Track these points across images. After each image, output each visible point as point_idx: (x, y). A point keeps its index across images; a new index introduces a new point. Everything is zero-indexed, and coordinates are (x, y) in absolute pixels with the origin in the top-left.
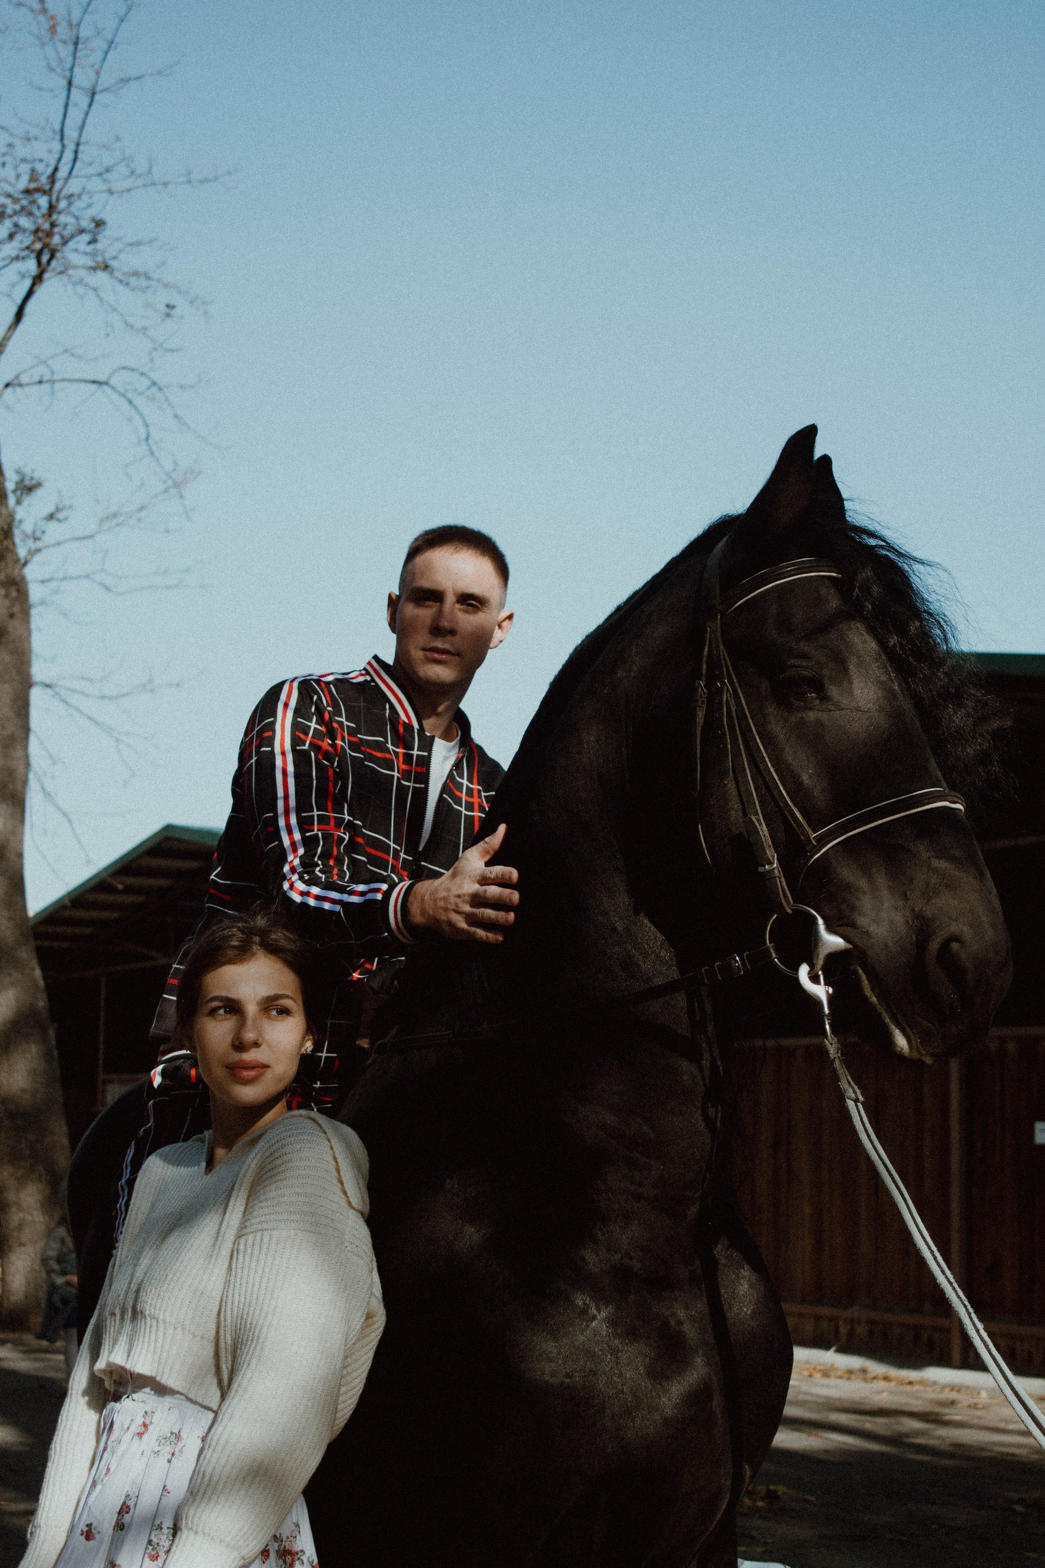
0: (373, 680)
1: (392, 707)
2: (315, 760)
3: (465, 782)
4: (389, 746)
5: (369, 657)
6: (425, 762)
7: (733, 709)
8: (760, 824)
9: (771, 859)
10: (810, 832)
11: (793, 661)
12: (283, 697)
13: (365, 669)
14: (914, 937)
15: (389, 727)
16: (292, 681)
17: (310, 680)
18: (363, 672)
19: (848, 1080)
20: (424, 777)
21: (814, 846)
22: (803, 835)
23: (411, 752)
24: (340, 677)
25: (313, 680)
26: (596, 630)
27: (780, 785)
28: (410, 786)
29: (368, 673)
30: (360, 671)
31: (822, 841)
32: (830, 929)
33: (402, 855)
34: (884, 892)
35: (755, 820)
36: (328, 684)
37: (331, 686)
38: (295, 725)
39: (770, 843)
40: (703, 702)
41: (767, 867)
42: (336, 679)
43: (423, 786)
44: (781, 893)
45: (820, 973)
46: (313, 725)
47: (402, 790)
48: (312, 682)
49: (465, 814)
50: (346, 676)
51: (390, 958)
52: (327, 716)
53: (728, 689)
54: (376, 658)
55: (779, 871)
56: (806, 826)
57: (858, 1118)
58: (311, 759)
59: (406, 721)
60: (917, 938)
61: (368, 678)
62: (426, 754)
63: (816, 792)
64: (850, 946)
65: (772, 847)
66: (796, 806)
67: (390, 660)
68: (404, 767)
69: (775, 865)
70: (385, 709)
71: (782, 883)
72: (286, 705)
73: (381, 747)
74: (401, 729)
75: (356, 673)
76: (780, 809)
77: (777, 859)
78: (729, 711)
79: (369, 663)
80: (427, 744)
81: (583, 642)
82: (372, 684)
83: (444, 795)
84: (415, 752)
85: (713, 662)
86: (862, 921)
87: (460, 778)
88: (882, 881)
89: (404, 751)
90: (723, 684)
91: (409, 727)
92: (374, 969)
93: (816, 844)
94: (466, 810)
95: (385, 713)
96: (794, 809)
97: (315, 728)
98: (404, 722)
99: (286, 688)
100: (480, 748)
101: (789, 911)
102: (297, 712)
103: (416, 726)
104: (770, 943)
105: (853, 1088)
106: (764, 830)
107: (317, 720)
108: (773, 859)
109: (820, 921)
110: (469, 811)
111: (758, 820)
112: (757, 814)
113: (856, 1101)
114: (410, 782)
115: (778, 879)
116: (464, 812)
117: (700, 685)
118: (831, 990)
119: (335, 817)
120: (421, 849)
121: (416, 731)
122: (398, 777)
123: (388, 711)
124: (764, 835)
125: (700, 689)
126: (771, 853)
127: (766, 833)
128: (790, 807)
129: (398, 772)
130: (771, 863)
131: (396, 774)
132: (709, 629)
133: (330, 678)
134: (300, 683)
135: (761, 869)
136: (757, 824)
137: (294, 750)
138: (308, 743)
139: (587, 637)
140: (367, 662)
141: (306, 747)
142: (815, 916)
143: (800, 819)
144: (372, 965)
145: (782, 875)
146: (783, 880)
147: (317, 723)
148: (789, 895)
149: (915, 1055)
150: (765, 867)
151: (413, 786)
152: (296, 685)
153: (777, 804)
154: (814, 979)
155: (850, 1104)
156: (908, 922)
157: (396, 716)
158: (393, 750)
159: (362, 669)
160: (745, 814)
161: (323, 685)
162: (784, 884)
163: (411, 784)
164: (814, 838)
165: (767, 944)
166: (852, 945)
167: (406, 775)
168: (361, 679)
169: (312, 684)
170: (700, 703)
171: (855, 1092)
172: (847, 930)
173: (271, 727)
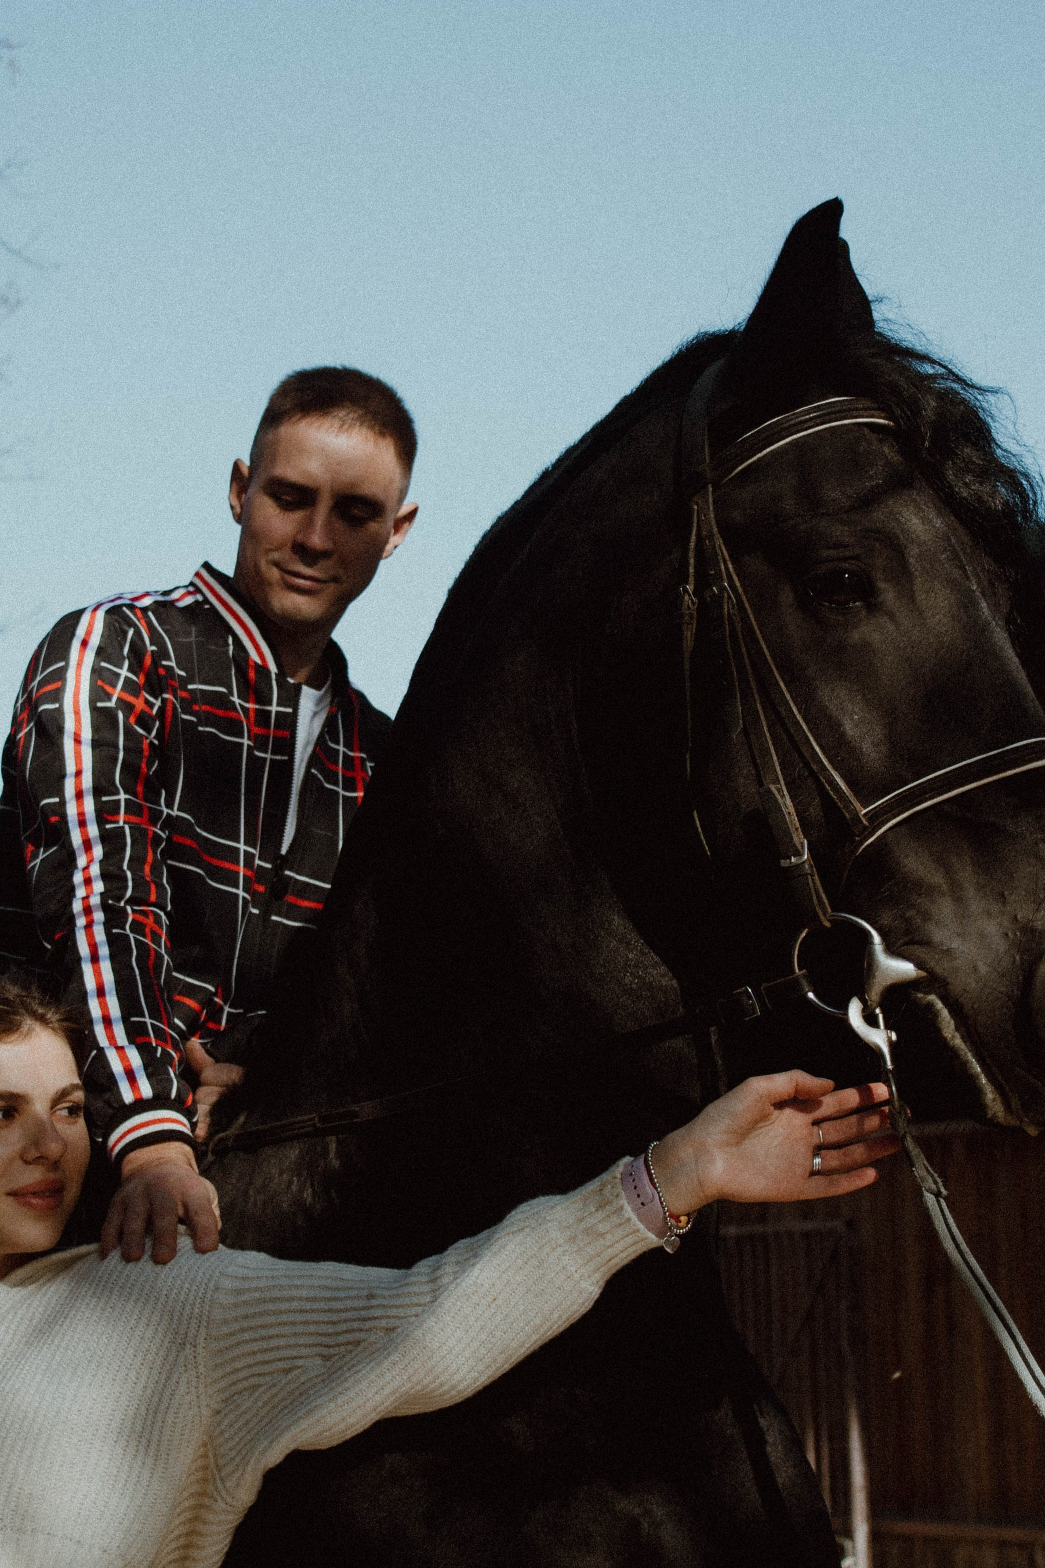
0: (206, 601)
1: (237, 641)
2: (124, 726)
3: (341, 748)
4: (235, 699)
5: (197, 566)
6: (289, 723)
7: (739, 629)
8: (783, 796)
9: (800, 848)
10: (857, 805)
11: (825, 553)
12: (81, 632)
13: (192, 584)
14: (1018, 958)
15: (233, 672)
16: (95, 609)
17: (121, 606)
18: (191, 589)
19: (924, 1165)
20: (287, 745)
21: (865, 828)
22: (848, 812)
23: (269, 708)
24: (160, 598)
25: (125, 605)
26: (513, 508)
27: (811, 739)
28: (265, 759)
29: (198, 590)
30: (186, 587)
31: (877, 818)
32: (892, 950)
33: (257, 862)
34: (970, 892)
35: (776, 792)
36: (144, 610)
37: (150, 614)
38: (96, 671)
39: (798, 825)
40: (691, 617)
41: (793, 859)
42: (156, 602)
43: (286, 758)
44: (815, 897)
45: (878, 1011)
46: (124, 672)
47: (256, 764)
48: (124, 609)
49: (344, 796)
50: (168, 598)
51: (246, 1012)
52: (148, 660)
53: (729, 597)
54: (207, 566)
55: (811, 867)
56: (852, 799)
57: (941, 1217)
58: (117, 721)
59: (258, 660)
60: (1021, 959)
61: (199, 598)
62: (290, 710)
63: (867, 747)
64: (924, 974)
65: (800, 830)
66: (836, 769)
67: (229, 570)
68: (256, 730)
69: (806, 857)
70: (228, 645)
71: (815, 882)
72: (85, 643)
73: (223, 701)
74: (252, 674)
75: (182, 591)
76: (812, 773)
77: (808, 849)
78: (733, 630)
79: (197, 575)
80: (291, 697)
81: (493, 527)
82: (207, 606)
83: (313, 771)
84: (274, 708)
85: (705, 559)
86: (939, 935)
87: (332, 742)
88: (967, 874)
89: (257, 707)
90: (722, 589)
91: (263, 670)
92: (222, 1029)
93: (868, 824)
94: (344, 789)
95: (227, 651)
96: (833, 772)
97: (126, 678)
98: (255, 663)
99: (85, 620)
100: (361, 696)
101: (827, 924)
102: (100, 652)
103: (273, 668)
104: (800, 969)
105: (932, 1176)
106: (787, 804)
107: (130, 665)
108: (803, 847)
109: (877, 938)
110: (349, 791)
111: (779, 790)
112: (777, 781)
113: (938, 1195)
114: (266, 752)
115: (809, 877)
116: (341, 792)
117: (686, 591)
118: (894, 1037)
119: (149, 807)
120: (284, 851)
121: (274, 676)
122: (248, 745)
123: (231, 648)
124: (789, 813)
125: (686, 598)
126: (800, 840)
127: (792, 810)
128: (828, 770)
129: (249, 738)
130: (799, 854)
131: (246, 742)
132: (696, 507)
133: (147, 602)
134: (108, 612)
135: (784, 863)
136: (778, 797)
137: (94, 709)
138: (114, 699)
139: (500, 519)
140: (194, 573)
141: (112, 704)
142: (869, 932)
143: (844, 788)
144: (220, 1023)
145: (815, 872)
146: (816, 877)
147: (130, 669)
148: (826, 901)
149: (1013, 1122)
150: (791, 860)
151: (271, 759)
152: (101, 614)
153: (807, 765)
154: (870, 1020)
155: (930, 1199)
156: (1007, 935)
157: (242, 654)
158: (240, 704)
159: (187, 583)
160: (761, 784)
161: (139, 613)
162: (818, 883)
163: (268, 756)
164: (865, 815)
165: (793, 971)
166: (926, 972)
167: (260, 743)
168: (189, 600)
169: (124, 612)
170: (687, 618)
171: (935, 1182)
172: (918, 950)
173: (60, 675)
